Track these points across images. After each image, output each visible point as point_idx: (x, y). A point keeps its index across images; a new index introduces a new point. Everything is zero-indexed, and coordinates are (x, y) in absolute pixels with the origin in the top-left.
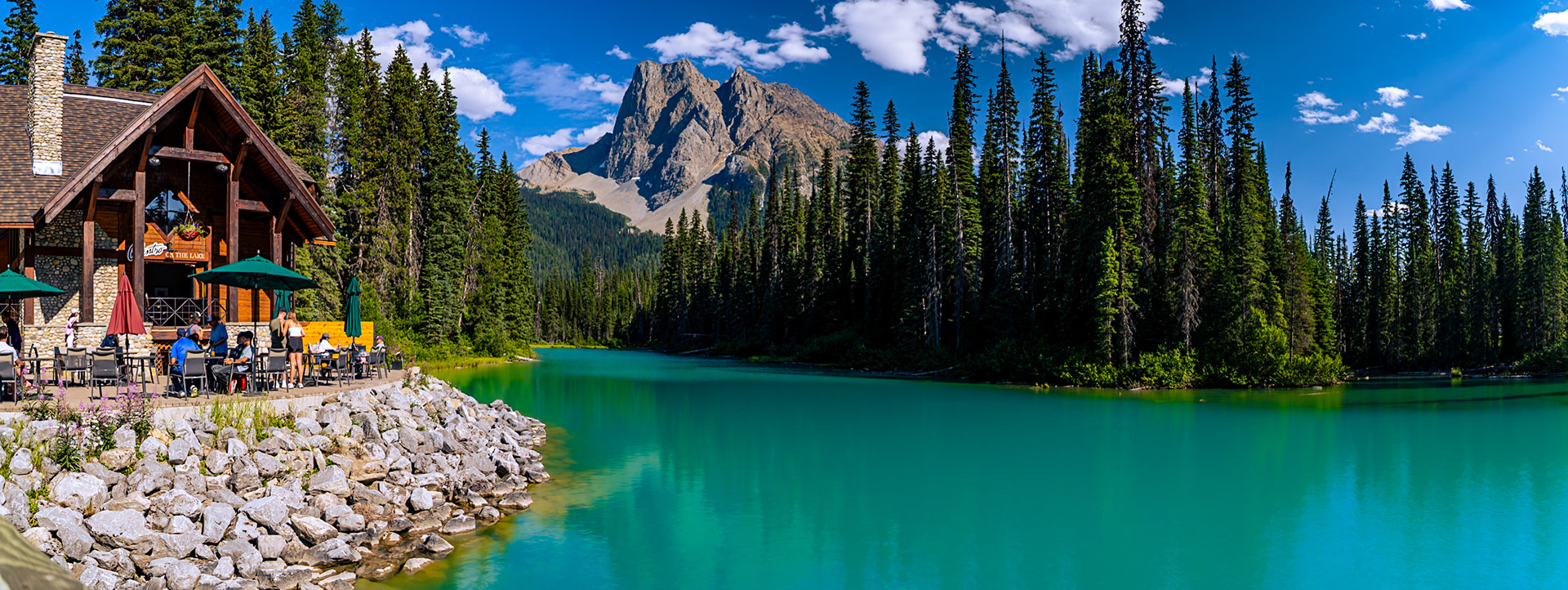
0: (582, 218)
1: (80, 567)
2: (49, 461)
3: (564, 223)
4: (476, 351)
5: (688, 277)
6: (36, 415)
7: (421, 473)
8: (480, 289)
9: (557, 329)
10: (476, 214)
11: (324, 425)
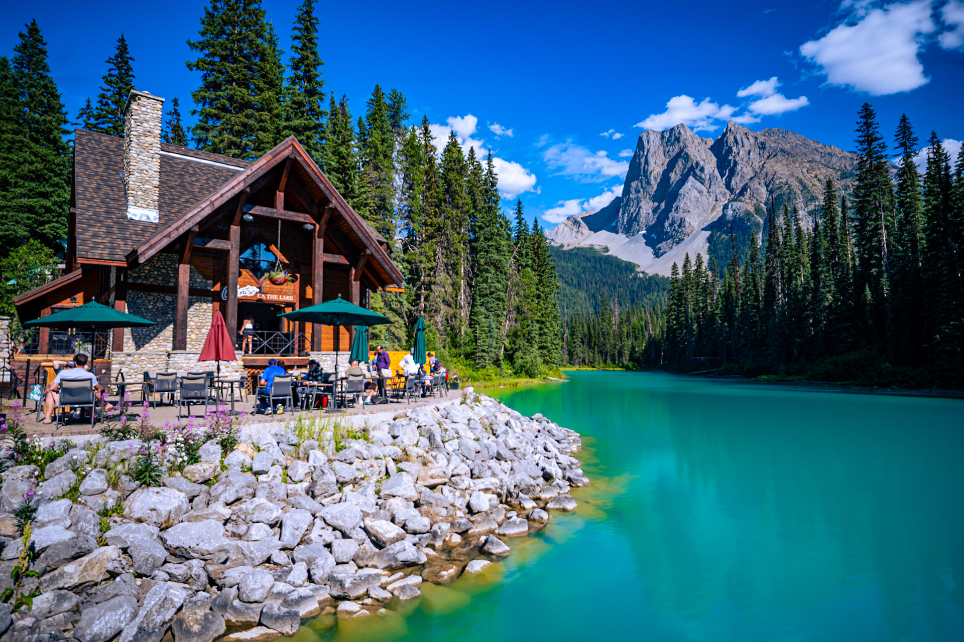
0: (598, 267)
1: (149, 582)
2: (127, 478)
3: (584, 272)
4: (515, 373)
5: (694, 310)
6: (116, 436)
7: (478, 478)
8: (518, 326)
9: (581, 355)
10: (513, 267)
11: (394, 437)
